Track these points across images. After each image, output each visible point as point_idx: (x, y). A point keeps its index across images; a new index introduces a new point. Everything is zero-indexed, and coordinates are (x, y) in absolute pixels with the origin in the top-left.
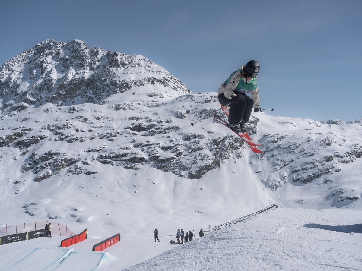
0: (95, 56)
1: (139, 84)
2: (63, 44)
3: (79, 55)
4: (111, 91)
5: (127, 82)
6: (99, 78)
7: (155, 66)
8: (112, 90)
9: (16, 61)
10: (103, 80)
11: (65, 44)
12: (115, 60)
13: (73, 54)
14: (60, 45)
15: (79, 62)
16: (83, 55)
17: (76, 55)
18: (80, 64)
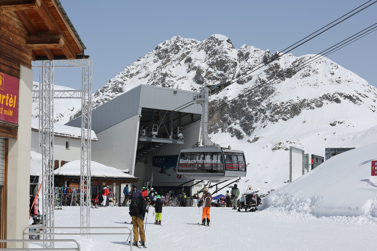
0: (245, 60)
1: (313, 105)
2: (196, 43)
3: (220, 60)
4: (268, 120)
5: (293, 103)
6: (250, 98)
7: (342, 72)
8: (270, 117)
9: (126, 76)
10: (256, 101)
11: (199, 42)
12: (276, 67)
13: (210, 59)
14: (191, 44)
15: (219, 72)
16: (227, 60)
17: (215, 61)
18: (221, 75)
